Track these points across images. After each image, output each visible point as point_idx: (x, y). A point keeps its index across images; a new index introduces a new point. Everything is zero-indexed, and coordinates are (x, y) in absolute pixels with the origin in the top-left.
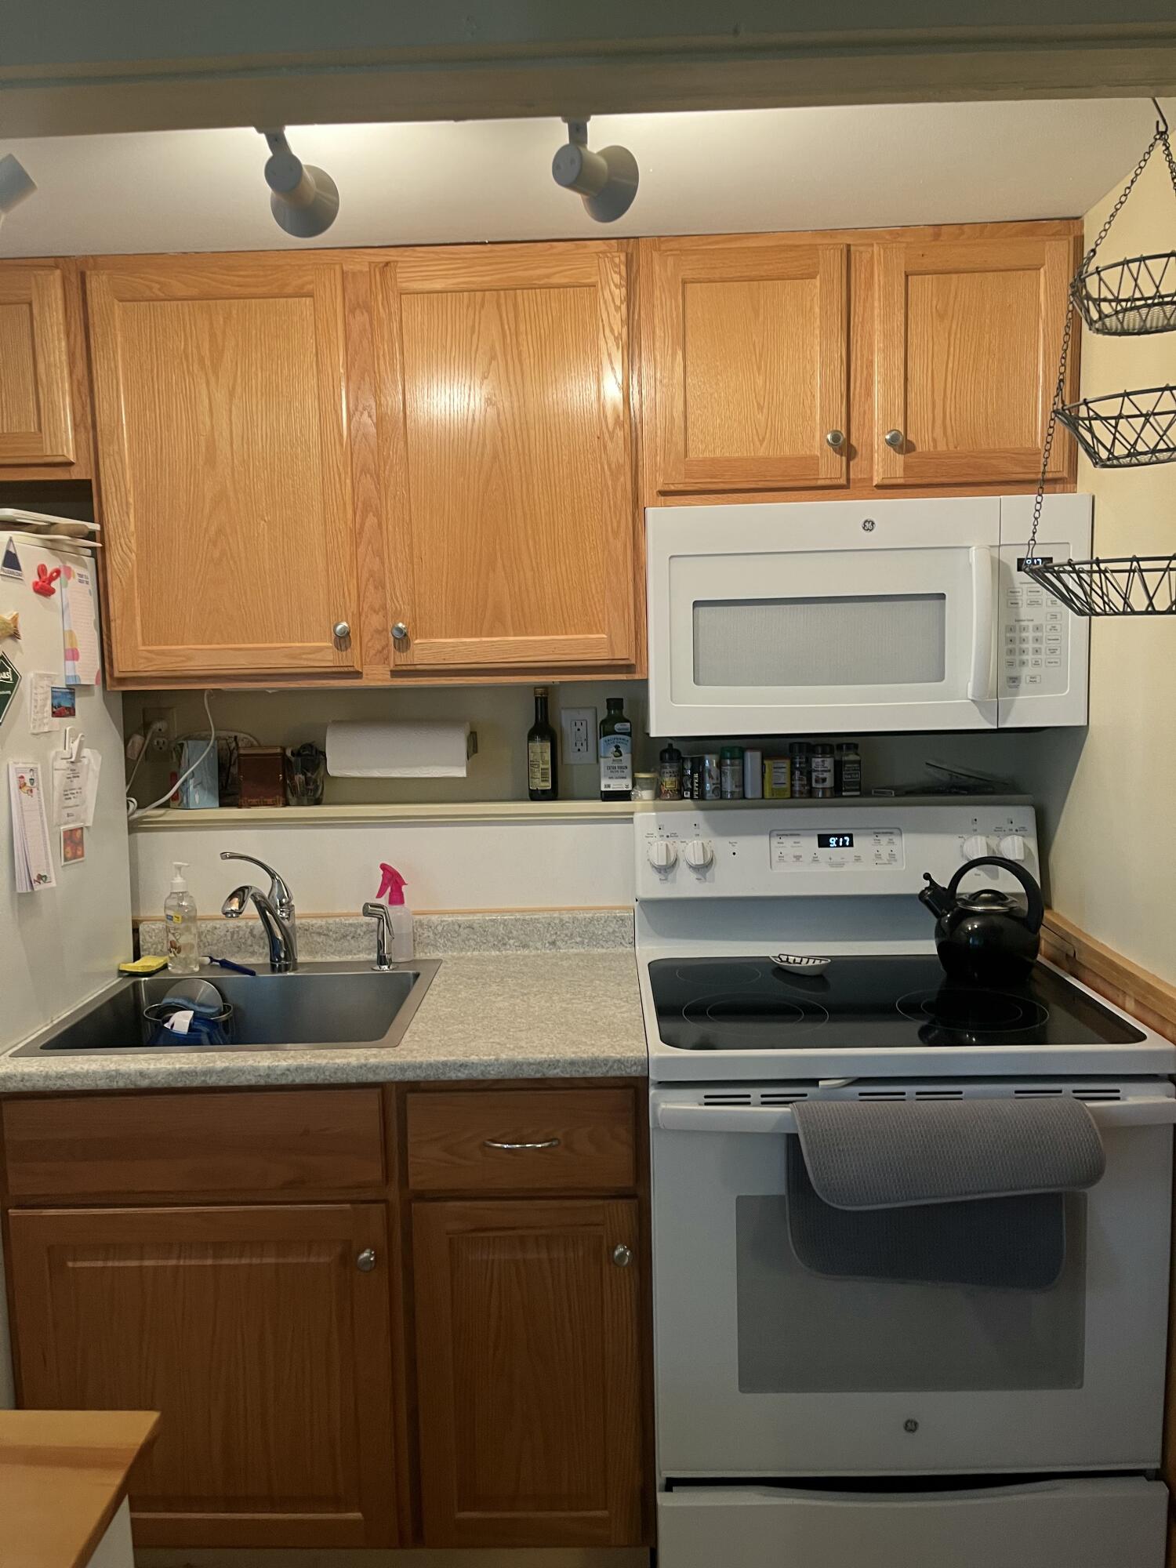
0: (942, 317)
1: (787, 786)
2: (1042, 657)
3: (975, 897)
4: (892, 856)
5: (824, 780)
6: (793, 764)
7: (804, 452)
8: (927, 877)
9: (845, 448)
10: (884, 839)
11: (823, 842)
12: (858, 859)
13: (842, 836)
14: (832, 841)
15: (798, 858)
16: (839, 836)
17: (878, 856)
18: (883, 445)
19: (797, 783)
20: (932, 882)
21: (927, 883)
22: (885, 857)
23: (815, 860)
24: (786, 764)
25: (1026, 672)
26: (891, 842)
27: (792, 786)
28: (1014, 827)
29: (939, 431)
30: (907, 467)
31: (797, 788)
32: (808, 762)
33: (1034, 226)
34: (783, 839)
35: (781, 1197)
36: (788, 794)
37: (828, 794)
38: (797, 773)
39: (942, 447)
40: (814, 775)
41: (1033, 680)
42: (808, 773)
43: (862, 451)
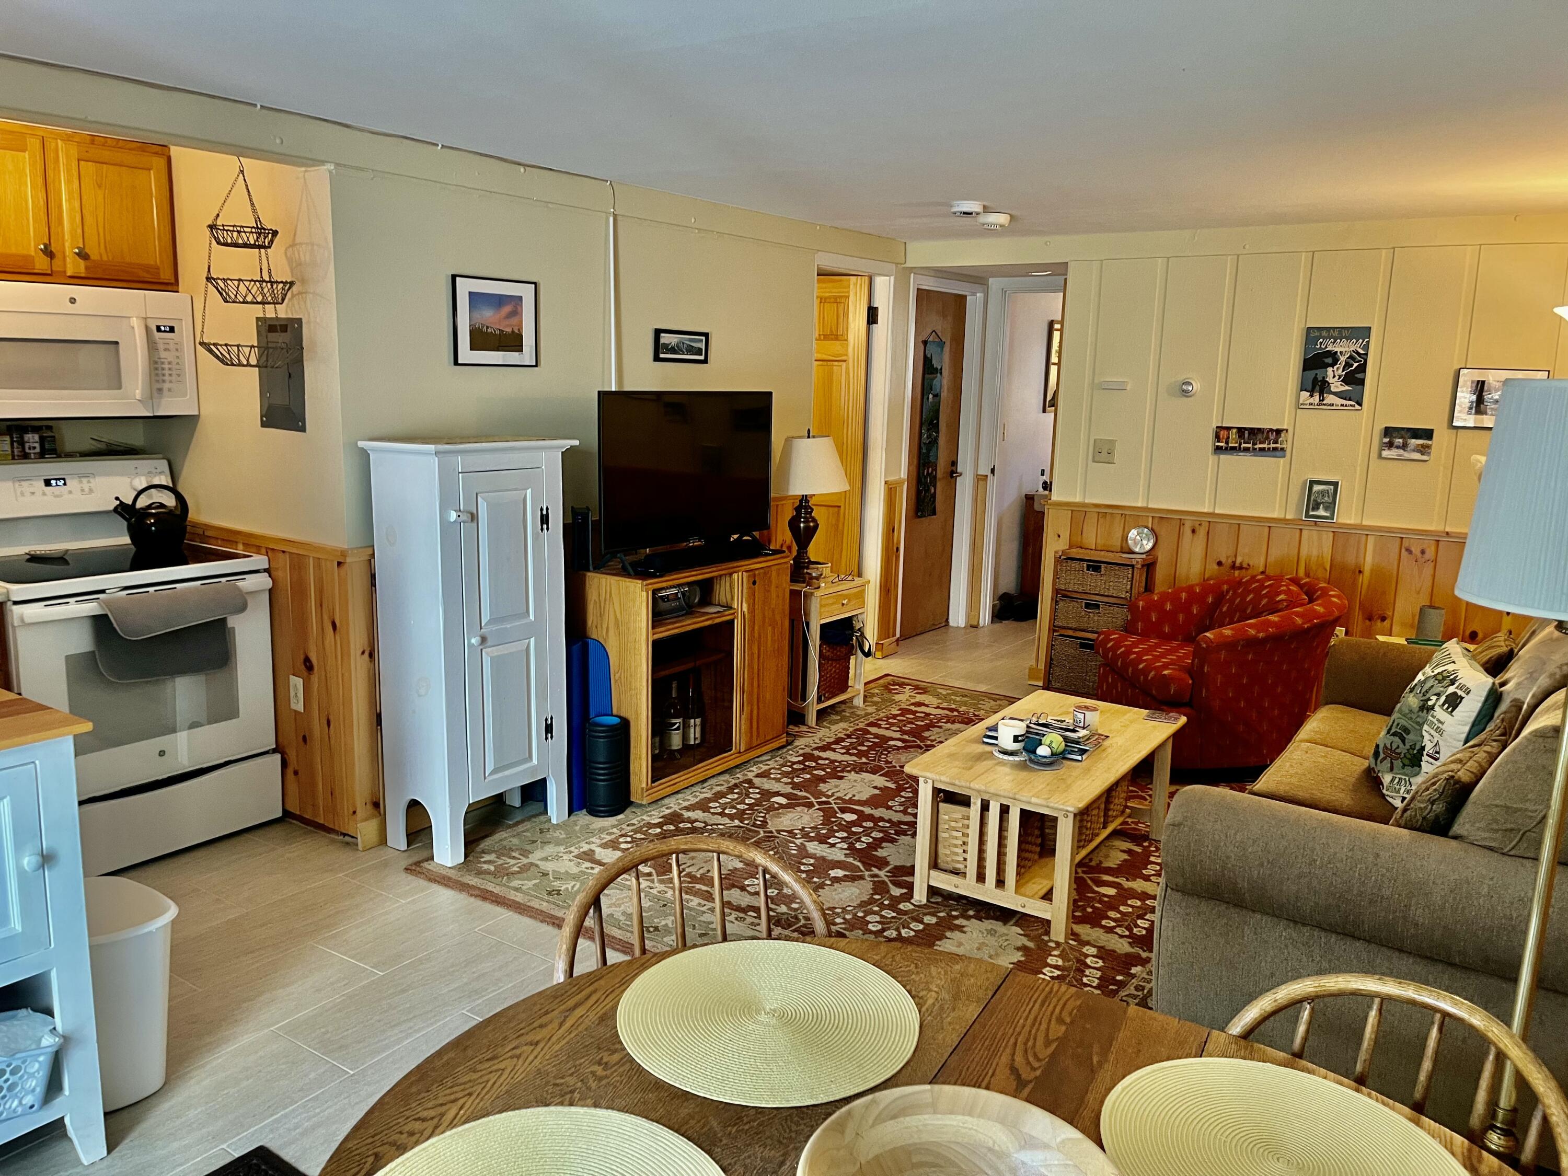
0: (100, 186)
1: (10, 452)
2: (174, 378)
3: (150, 507)
4: (91, 490)
5: (34, 448)
6: (12, 438)
7: (25, 252)
8: (117, 498)
9: (48, 252)
10: (85, 480)
11: (48, 483)
12: (70, 492)
13: (59, 479)
14: (53, 482)
15: (33, 493)
16: (56, 479)
17: (83, 490)
18: (71, 255)
19: (16, 450)
20: (121, 502)
21: (118, 502)
22: (87, 490)
23: (44, 494)
24: (8, 438)
25: (166, 386)
26: (89, 482)
27: (13, 452)
28: (158, 471)
29: (103, 250)
30: (87, 268)
31: (16, 453)
32: (22, 438)
33: (144, 147)
34: (23, 483)
35: (93, 652)
36: (10, 457)
37: (37, 456)
38: (15, 444)
39: (105, 258)
40: (27, 445)
41: (170, 390)
42: (22, 443)
43: (58, 255)
